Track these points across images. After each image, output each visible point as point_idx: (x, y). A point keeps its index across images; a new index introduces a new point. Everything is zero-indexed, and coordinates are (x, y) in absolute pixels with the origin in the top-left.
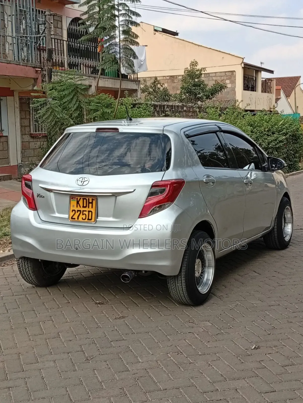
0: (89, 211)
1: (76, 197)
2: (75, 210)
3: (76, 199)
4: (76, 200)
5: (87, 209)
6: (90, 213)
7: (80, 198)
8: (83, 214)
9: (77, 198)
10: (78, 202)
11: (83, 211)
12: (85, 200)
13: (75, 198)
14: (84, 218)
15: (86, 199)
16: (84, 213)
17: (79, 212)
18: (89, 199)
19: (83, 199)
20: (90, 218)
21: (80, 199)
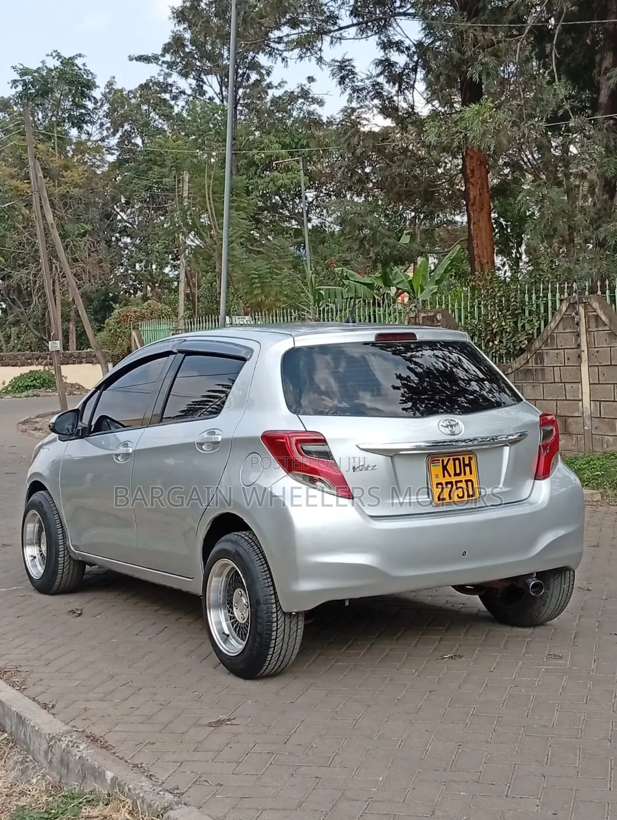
0: (467, 481)
1: (441, 459)
2: (441, 484)
3: (441, 461)
4: (441, 464)
5: (462, 478)
6: (470, 483)
7: (448, 458)
8: (457, 488)
9: (443, 460)
10: (445, 468)
11: (457, 482)
12: (457, 462)
13: (439, 460)
14: (461, 495)
15: (459, 459)
16: (459, 485)
17: (449, 486)
18: (463, 459)
19: (454, 460)
20: (471, 493)
21: (449, 460)
